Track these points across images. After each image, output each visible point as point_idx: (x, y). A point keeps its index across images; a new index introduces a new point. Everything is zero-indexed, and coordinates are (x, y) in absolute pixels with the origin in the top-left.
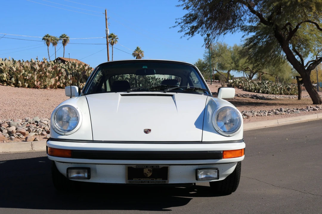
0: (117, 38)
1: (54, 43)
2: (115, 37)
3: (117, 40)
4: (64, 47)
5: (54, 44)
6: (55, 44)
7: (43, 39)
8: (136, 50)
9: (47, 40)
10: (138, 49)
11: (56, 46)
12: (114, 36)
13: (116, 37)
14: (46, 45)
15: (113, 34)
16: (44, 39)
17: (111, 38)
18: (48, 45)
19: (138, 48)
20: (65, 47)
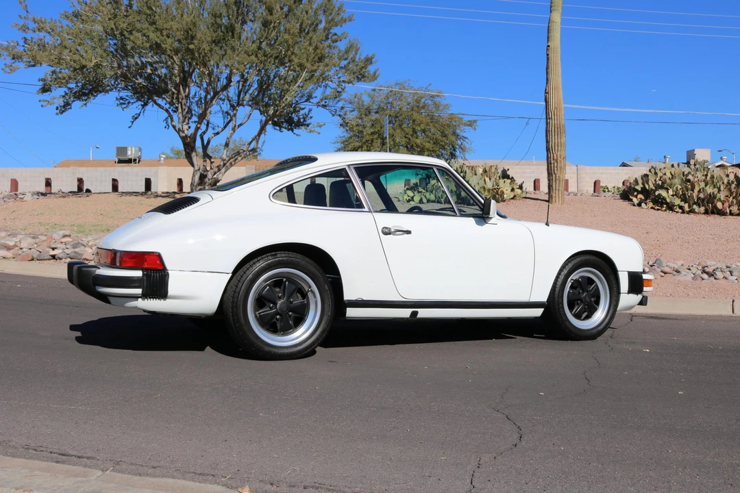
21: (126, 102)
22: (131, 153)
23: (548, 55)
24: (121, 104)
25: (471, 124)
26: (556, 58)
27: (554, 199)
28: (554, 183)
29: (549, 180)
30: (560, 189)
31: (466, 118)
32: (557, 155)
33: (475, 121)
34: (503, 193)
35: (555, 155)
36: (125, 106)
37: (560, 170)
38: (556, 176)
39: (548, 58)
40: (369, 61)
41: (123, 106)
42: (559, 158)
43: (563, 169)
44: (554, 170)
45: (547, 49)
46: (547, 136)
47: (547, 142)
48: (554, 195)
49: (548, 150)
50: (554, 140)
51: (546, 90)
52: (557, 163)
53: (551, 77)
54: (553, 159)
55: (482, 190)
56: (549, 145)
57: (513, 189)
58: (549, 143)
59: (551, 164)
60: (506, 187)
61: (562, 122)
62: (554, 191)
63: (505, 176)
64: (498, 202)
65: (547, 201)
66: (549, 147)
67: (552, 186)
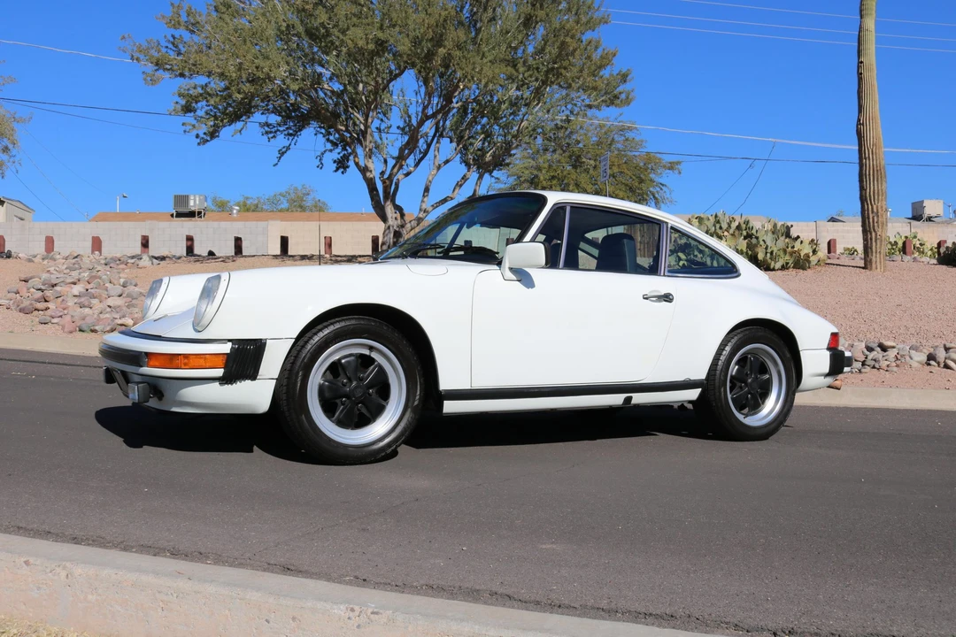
21: (273, 130)
22: (194, 204)
23: (861, 74)
24: (267, 133)
25: (672, 166)
26: (872, 77)
27: (874, 266)
28: (874, 244)
29: (865, 240)
30: (882, 251)
31: (667, 159)
32: (877, 207)
33: (678, 163)
34: (809, 257)
35: (875, 207)
36: (272, 135)
37: (882, 226)
38: (876, 234)
39: (860, 80)
40: (624, 78)
41: (271, 135)
42: (880, 210)
43: (884, 225)
44: (874, 226)
45: (859, 67)
46: (861, 181)
47: (862, 188)
48: (874, 259)
49: (863, 199)
50: (871, 187)
51: (859, 120)
52: (878, 216)
53: (867, 103)
54: (873, 212)
55: (782, 253)
56: (866, 193)
57: (814, 252)
58: (866, 190)
59: (869, 218)
60: (806, 250)
61: (883, 163)
62: (874, 254)
63: (788, 235)
64: (804, 269)
65: (863, 268)
66: (866, 197)
67: (871, 248)
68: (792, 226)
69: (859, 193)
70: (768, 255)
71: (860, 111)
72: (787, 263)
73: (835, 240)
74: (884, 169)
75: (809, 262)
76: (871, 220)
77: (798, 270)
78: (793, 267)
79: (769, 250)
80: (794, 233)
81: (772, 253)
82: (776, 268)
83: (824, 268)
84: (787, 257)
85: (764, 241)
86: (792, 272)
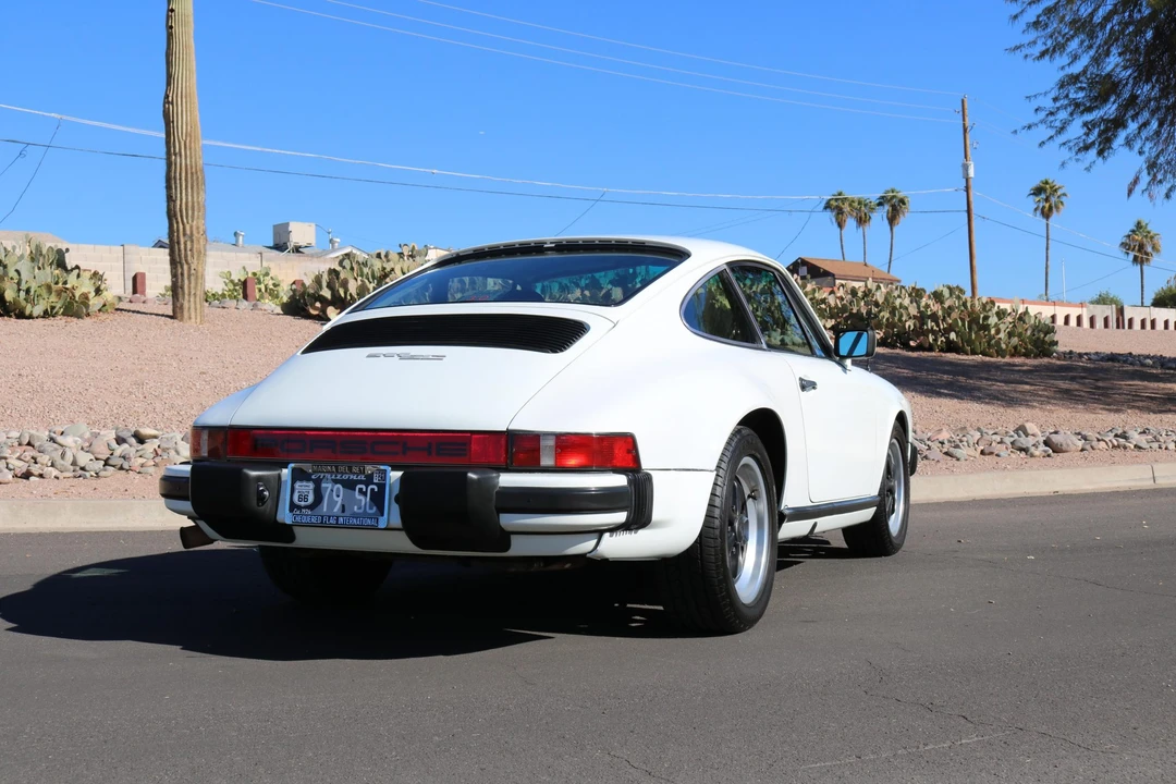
0: (1064, 195)
1: (861, 218)
2: (1056, 191)
3: (1063, 199)
4: (891, 229)
5: (862, 221)
6: (865, 222)
7: (826, 208)
8: (1133, 231)
9: (837, 208)
10: (1141, 227)
11: (867, 228)
12: (1051, 188)
13: (1059, 193)
14: (836, 225)
15: (1050, 181)
16: (828, 206)
17: (1043, 196)
18: (840, 226)
19: (1139, 225)
20: (895, 229)
23: (171, 27)
26: (186, 35)
27: (186, 314)
28: (186, 282)
29: (174, 275)
30: (198, 293)
32: (191, 227)
34: (87, 298)
35: (188, 227)
37: (199, 256)
38: (189, 268)
39: (170, 36)
42: (195, 232)
43: (202, 254)
44: (186, 256)
45: (168, 17)
46: (169, 187)
47: (170, 199)
48: (186, 305)
49: (171, 215)
50: (182, 198)
51: (167, 96)
52: (192, 242)
53: (177, 71)
54: (185, 234)
55: (44, 292)
56: (175, 206)
57: (98, 291)
58: (175, 201)
59: (178, 243)
60: (85, 287)
61: (200, 162)
62: (186, 296)
63: (61, 264)
64: (79, 316)
65: (171, 317)
66: (175, 212)
67: (182, 288)
68: (67, 250)
69: (165, 204)
70: (22, 294)
71: (168, 84)
72: (53, 308)
73: (143, 275)
74: (202, 171)
75: (87, 306)
76: (182, 247)
77: (69, 319)
78: (63, 314)
79: (23, 286)
80: (70, 262)
81: (28, 291)
82: (35, 314)
83: (111, 317)
84: (53, 298)
85: (17, 271)
86: (60, 321)
